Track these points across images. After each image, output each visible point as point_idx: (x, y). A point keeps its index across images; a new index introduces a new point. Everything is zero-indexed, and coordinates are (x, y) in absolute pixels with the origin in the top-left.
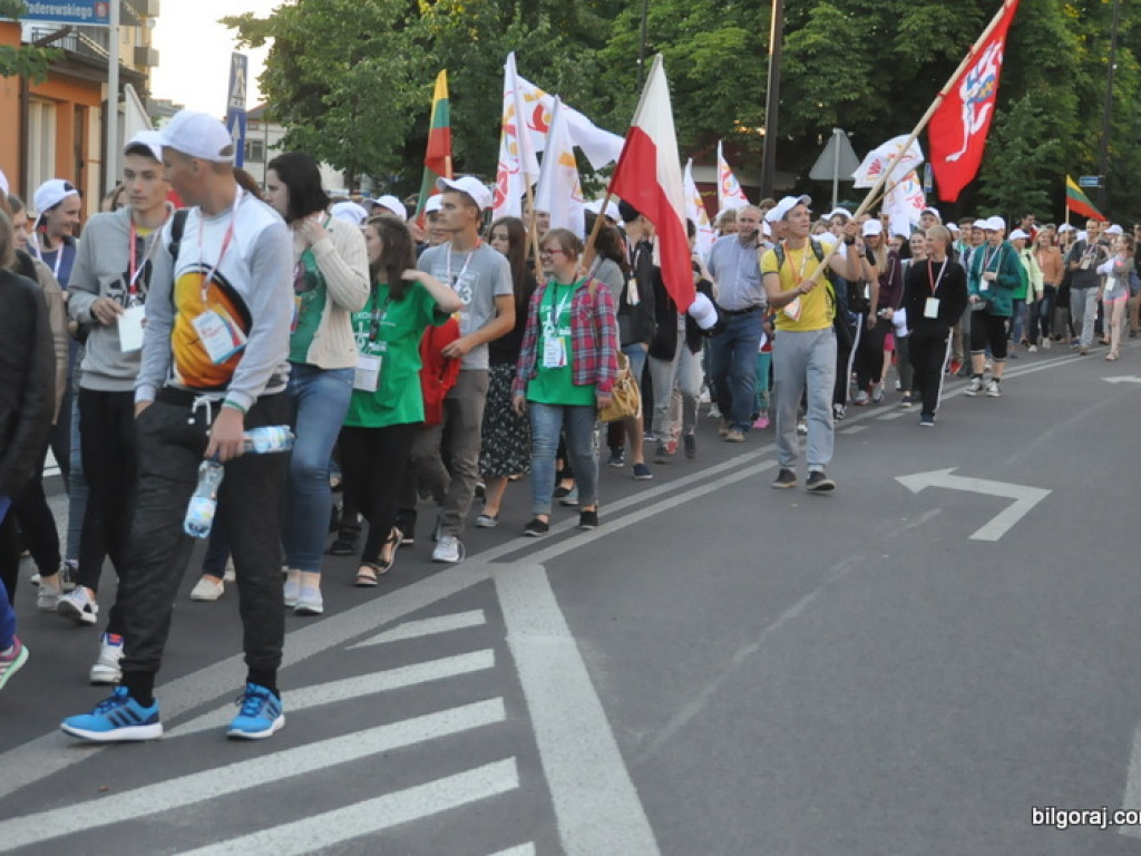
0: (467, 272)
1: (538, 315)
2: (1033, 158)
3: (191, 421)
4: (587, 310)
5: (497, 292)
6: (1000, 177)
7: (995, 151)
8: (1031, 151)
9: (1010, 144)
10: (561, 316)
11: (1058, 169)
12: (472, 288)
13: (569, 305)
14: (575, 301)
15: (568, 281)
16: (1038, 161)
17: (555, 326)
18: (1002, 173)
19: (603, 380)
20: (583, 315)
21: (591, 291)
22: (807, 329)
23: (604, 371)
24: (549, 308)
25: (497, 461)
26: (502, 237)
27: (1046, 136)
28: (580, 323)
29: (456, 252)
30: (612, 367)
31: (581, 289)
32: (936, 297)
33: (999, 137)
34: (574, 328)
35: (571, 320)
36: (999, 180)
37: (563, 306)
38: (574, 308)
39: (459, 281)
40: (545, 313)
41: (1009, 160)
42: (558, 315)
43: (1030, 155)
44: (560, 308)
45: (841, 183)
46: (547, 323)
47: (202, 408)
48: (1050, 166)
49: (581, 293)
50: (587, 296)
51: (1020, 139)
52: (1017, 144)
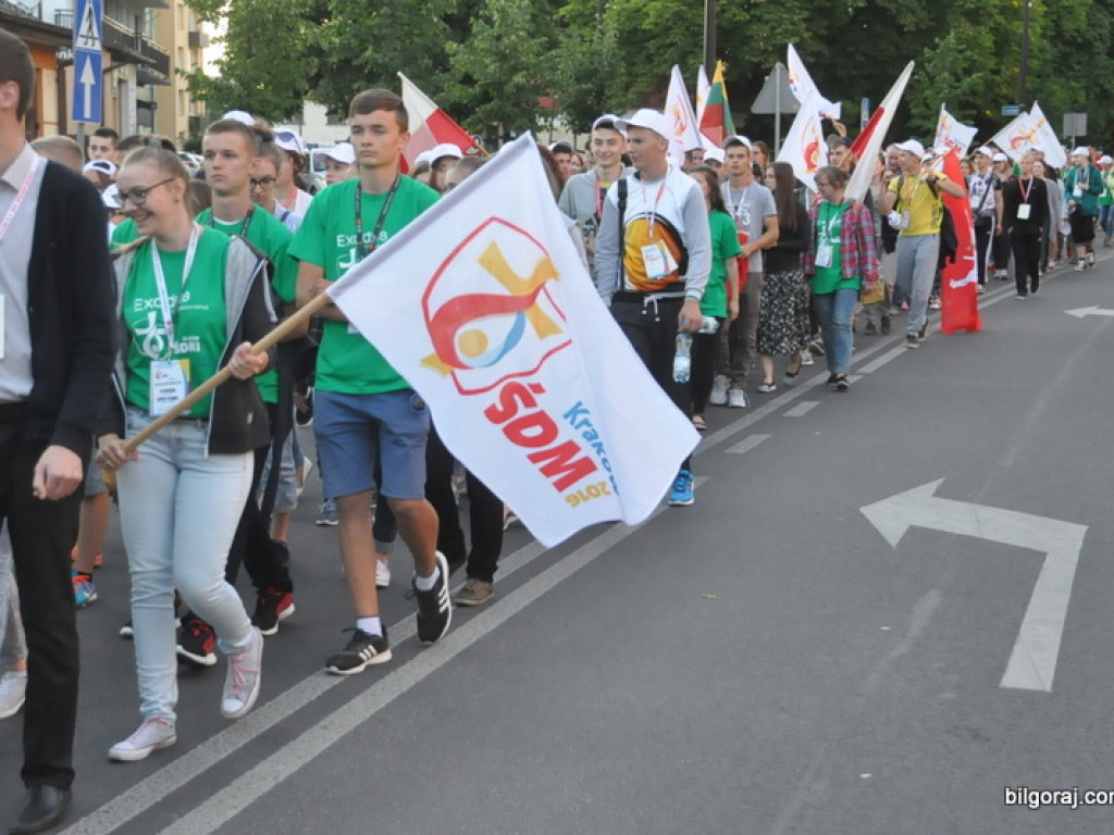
0: (745, 202)
1: (816, 226)
2: (959, 91)
3: (644, 312)
4: (853, 224)
5: (767, 213)
6: (931, 109)
7: (925, 85)
8: (957, 85)
9: (937, 78)
10: (833, 229)
11: (979, 102)
12: (749, 212)
13: (839, 221)
14: (844, 218)
15: (837, 202)
16: (964, 94)
17: (829, 236)
18: (931, 105)
19: (870, 273)
20: (849, 229)
21: (855, 211)
23: (870, 267)
24: (824, 222)
25: (772, 344)
26: (771, 176)
27: (968, 72)
28: (847, 235)
29: (734, 190)
30: (875, 265)
31: (847, 209)
32: (1028, 203)
33: (927, 73)
34: (843, 238)
35: (840, 232)
36: (929, 112)
37: (834, 222)
38: (843, 222)
39: (740, 209)
40: (821, 226)
41: (938, 93)
42: (830, 228)
43: (957, 88)
44: (832, 223)
45: (783, 117)
46: (823, 234)
47: (651, 303)
48: (971, 99)
49: (849, 212)
50: (852, 214)
51: (946, 74)
52: (944, 79)
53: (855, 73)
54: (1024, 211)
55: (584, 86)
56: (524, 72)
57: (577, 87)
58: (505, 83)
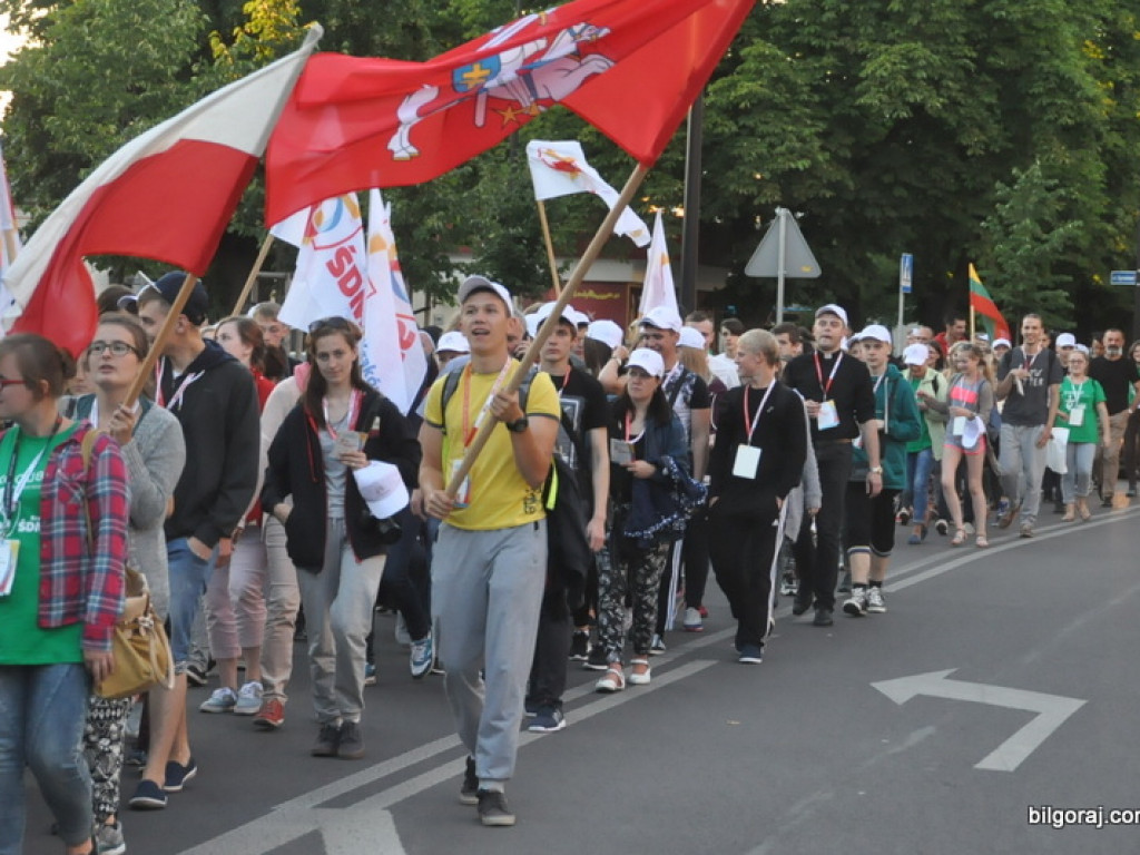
2: (1047, 247)
7: (996, 237)
8: (1045, 236)
9: (1015, 227)
14: (52, 468)
15: (43, 430)
16: (1054, 250)
17: (11, 515)
18: (1005, 267)
20: (65, 494)
21: (85, 450)
22: (479, 526)
23: (95, 601)
27: (1064, 216)
28: (59, 510)
31: (65, 445)
32: (754, 444)
33: (1000, 217)
34: (47, 518)
35: (42, 504)
36: (1002, 277)
37: (29, 478)
38: (49, 481)
41: (1015, 250)
42: (17, 495)
43: (1046, 241)
44: (22, 481)
48: (1068, 257)
49: (66, 453)
50: (75, 460)
51: (1028, 221)
52: (1025, 228)
53: (893, 214)
54: (747, 461)
55: (512, 231)
56: (441, 213)
57: (502, 231)
58: (415, 226)
